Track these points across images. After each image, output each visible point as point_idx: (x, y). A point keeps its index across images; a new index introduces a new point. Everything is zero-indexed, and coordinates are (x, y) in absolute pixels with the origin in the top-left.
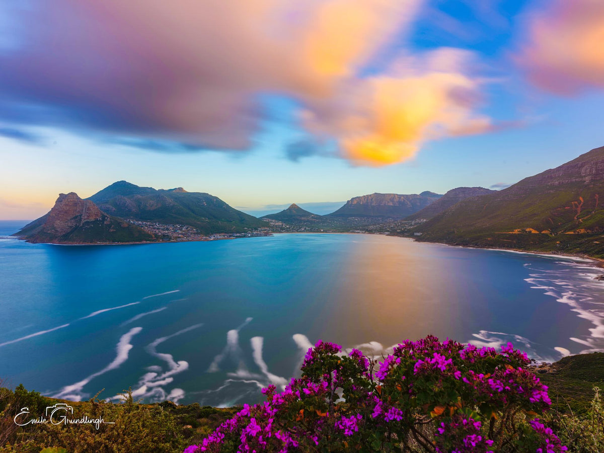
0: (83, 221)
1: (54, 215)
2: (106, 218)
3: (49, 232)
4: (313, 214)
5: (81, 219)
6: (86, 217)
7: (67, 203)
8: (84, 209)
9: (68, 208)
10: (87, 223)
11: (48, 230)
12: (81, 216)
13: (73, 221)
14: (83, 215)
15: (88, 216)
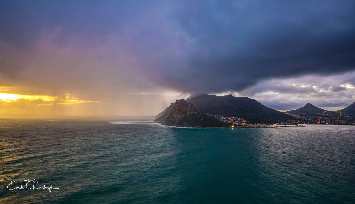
0: (188, 115)
1: (174, 111)
2: (199, 113)
3: (172, 120)
4: (326, 111)
5: (186, 114)
6: (189, 112)
7: (180, 105)
8: (188, 108)
9: (180, 107)
10: (190, 116)
11: (171, 119)
12: (186, 111)
13: (183, 114)
14: (188, 111)
15: (190, 112)
